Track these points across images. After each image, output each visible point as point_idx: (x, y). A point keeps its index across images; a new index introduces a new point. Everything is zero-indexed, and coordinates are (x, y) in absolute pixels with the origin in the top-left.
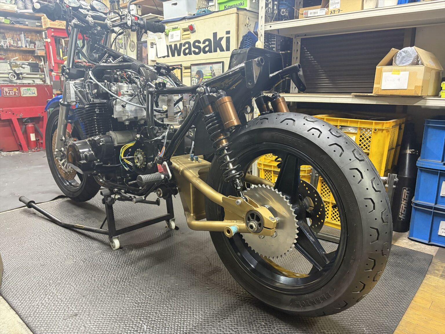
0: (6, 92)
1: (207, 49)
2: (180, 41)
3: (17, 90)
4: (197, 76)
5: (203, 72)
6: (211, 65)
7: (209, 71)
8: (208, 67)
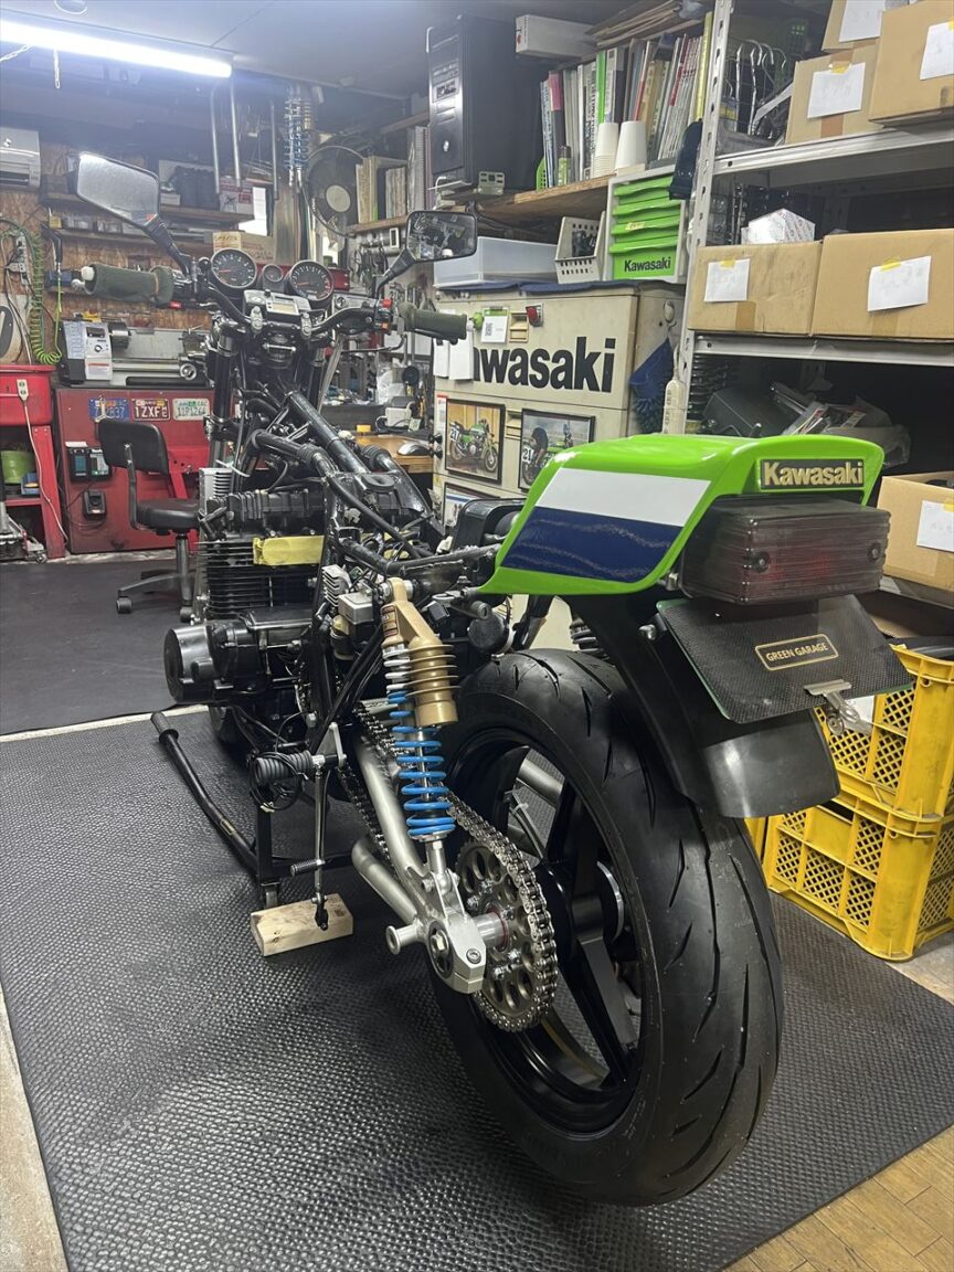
0: (141, 410)
1: (561, 376)
2: (505, 343)
3: (166, 403)
4: (534, 443)
5: (548, 435)
6: (566, 422)
7: (559, 434)
8: (559, 425)
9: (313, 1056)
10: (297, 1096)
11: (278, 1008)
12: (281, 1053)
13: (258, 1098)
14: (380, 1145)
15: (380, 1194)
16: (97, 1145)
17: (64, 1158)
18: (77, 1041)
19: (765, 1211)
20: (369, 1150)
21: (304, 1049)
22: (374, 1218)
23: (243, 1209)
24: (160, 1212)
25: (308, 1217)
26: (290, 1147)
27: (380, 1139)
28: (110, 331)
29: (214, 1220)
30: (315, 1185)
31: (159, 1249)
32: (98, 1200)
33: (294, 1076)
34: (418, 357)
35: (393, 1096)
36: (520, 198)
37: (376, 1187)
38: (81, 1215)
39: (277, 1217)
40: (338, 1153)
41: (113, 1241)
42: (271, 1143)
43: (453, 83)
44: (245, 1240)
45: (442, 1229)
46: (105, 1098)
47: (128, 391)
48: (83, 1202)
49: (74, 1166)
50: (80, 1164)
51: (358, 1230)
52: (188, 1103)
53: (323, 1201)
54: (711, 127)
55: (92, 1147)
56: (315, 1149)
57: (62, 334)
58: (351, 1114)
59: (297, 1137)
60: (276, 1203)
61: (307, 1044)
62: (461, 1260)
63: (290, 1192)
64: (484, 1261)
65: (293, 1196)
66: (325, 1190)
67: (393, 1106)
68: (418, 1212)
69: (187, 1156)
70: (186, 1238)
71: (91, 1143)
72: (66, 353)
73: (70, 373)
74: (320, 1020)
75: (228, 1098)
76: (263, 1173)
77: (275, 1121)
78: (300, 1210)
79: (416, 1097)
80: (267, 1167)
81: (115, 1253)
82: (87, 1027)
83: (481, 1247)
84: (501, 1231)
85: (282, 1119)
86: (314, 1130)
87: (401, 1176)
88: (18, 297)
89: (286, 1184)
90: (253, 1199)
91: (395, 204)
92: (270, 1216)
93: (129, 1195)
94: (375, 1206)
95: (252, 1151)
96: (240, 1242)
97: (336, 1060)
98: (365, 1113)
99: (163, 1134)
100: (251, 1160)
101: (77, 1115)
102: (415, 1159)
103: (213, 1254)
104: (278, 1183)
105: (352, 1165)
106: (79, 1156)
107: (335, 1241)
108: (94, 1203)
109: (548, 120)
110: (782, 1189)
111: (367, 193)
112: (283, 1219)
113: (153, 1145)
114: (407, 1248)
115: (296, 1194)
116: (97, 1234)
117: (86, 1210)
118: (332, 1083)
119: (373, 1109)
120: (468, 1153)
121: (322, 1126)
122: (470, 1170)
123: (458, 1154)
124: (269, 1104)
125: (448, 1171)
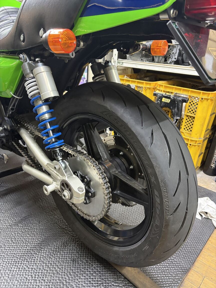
9: (23, 242)
10: (20, 259)
11: (7, 227)
12: (11, 244)
13: (5, 263)
14: (56, 271)
20: (52, 273)
26: (21, 280)
27: (55, 268)
33: (18, 251)
35: (56, 251)
40: (40, 278)
56: (31, 278)
58: (42, 261)
59: (23, 275)
61: (21, 238)
74: (24, 228)
77: (13, 271)
79: (65, 249)
85: (15, 269)
86: (29, 271)
87: (66, 281)
97: (33, 242)
98: (47, 259)
102: (69, 272)
105: (46, 281)
118: (32, 251)
119: (50, 257)
120: (87, 265)
121: (32, 269)
122: (90, 271)
123: (84, 266)
124: (9, 264)
125: (82, 274)
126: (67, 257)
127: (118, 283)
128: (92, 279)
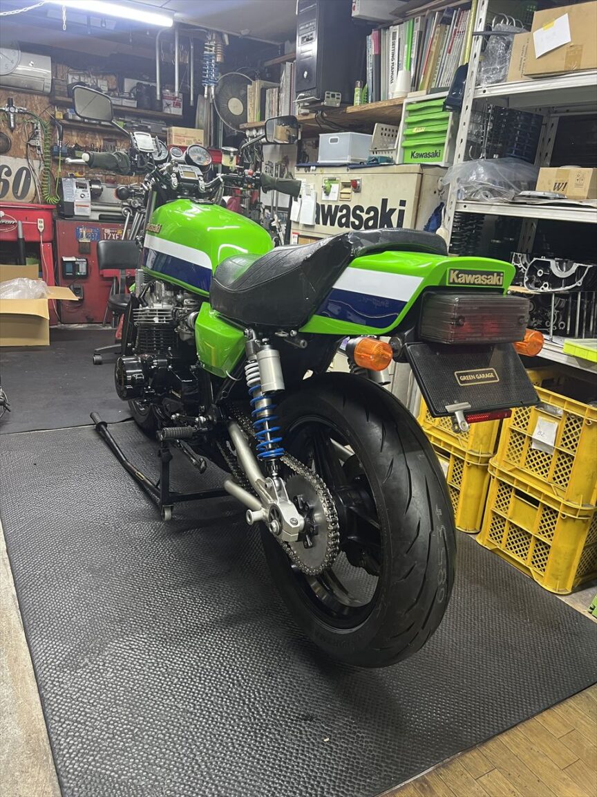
0: (107, 235)
1: (371, 223)
2: (337, 201)
9: (198, 627)
10: (188, 650)
12: (180, 625)
13: (165, 649)
14: (238, 681)
15: (236, 709)
16: (68, 672)
17: (49, 678)
18: (57, 611)
19: (467, 732)
20: (231, 683)
21: (193, 623)
22: (232, 722)
23: (154, 712)
24: (105, 712)
25: (193, 720)
26: (183, 679)
27: (238, 677)
28: (91, 185)
29: (137, 718)
30: (198, 701)
31: (104, 733)
32: (69, 703)
33: (187, 638)
34: (279, 208)
35: (246, 653)
36: (350, 109)
37: (234, 704)
38: (58, 711)
39: (175, 718)
40: (212, 684)
41: (76, 727)
42: (172, 676)
43: (311, 35)
44: (156, 730)
45: (273, 731)
46: (74, 645)
47: (100, 224)
48: (60, 704)
49: (54, 683)
50: (58, 682)
51: (223, 728)
52: (123, 650)
53: (202, 710)
54: (473, 68)
55: (66, 672)
56: (198, 681)
57: (61, 186)
58: (220, 662)
59: (188, 673)
60: (174, 710)
61: (195, 621)
62: (284, 749)
63: (183, 704)
64: (297, 750)
65: (184, 707)
66: (204, 704)
67: (246, 659)
68: (259, 720)
69: (122, 680)
70: (120, 727)
71: (65, 670)
72: (63, 198)
73: (64, 211)
74: (203, 607)
75: (147, 649)
76: (167, 692)
77: (175, 663)
78: (188, 715)
79: (260, 654)
80: (169, 689)
81: (77, 734)
82: (63, 603)
83: (296, 742)
84: (308, 733)
85: (179, 663)
86: (198, 670)
88: (34, 161)
89: (181, 700)
90: (161, 707)
91: (271, 111)
92: (171, 717)
93: (86, 701)
94: (233, 715)
95: (161, 680)
96: (152, 732)
97: (212, 631)
98: (229, 662)
99: (108, 667)
100: (160, 685)
101: (57, 654)
102: (258, 689)
103: (136, 738)
104: (175, 699)
105: (220, 691)
106: (58, 677)
107: (208, 734)
108: (66, 704)
109: (370, 60)
110: (478, 719)
111: (254, 104)
112: (178, 720)
113: (102, 673)
114: (251, 740)
115: (186, 706)
116: (67, 722)
117: (61, 708)
118: (209, 644)
119: (234, 660)
120: (290, 688)
121: (203, 668)
122: (291, 698)
123: (284, 688)
124: (171, 654)
125: (278, 698)
126: (260, 666)
127: (332, 727)
128: (292, 709)
